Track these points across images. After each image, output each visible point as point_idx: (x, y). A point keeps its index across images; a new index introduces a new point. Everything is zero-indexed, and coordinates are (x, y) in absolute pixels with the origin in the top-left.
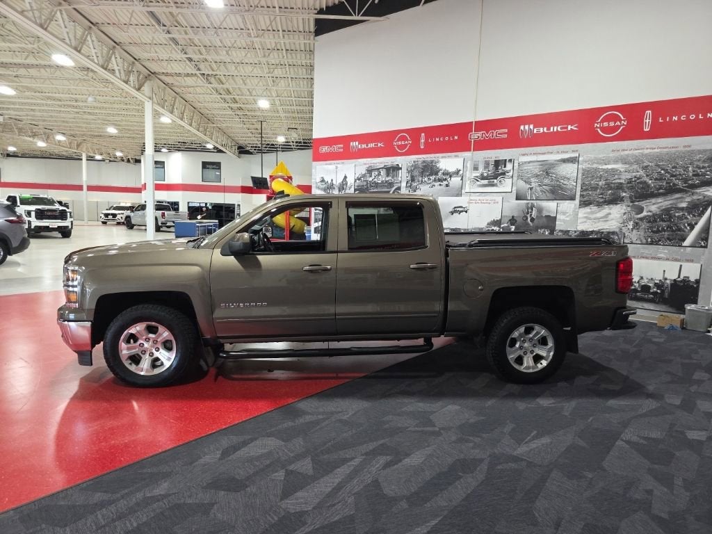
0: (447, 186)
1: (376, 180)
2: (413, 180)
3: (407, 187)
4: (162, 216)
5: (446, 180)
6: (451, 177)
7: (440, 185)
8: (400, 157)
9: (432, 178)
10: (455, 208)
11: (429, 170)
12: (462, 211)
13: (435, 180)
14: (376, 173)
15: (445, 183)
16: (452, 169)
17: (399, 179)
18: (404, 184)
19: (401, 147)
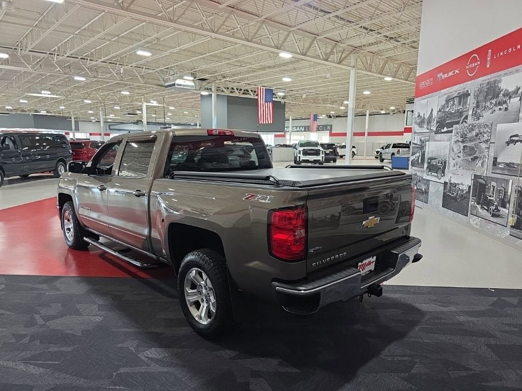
0: (506, 109)
1: (451, 110)
2: (478, 106)
3: (472, 115)
4: (398, 152)
5: (505, 102)
6: (510, 98)
7: (500, 109)
8: (469, 82)
9: (494, 101)
10: (511, 137)
11: (492, 92)
12: (517, 141)
13: (496, 105)
14: (452, 102)
15: (505, 106)
16: (511, 89)
17: (468, 107)
18: (470, 112)
19: (471, 70)
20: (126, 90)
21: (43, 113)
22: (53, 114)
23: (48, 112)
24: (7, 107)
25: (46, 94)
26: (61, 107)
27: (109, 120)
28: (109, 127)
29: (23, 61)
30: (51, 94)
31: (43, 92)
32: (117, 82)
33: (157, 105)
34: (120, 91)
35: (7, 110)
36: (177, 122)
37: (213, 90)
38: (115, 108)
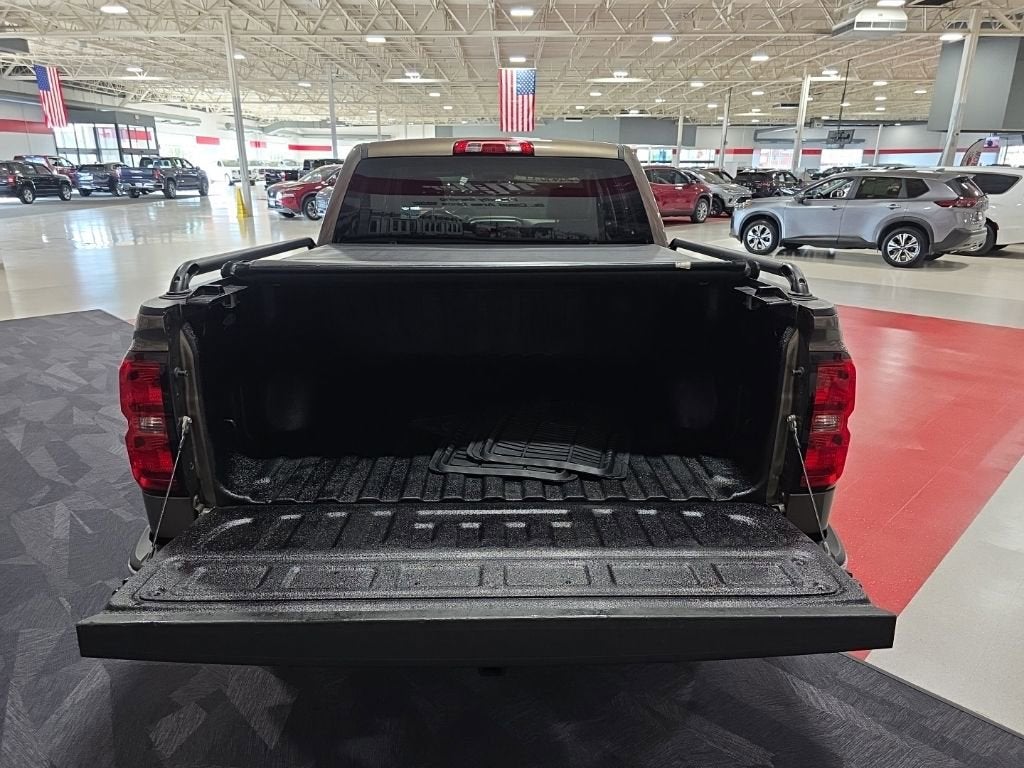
20: (759, 52)
21: (634, 113)
22: (649, 115)
23: (642, 112)
24: (578, 108)
25: (620, 77)
26: (657, 101)
27: (754, 121)
28: (756, 134)
29: (562, 18)
30: (627, 77)
31: (615, 74)
32: (743, 36)
33: (838, 78)
34: (750, 56)
35: (581, 111)
36: (909, 117)
37: (970, 26)
38: (754, 93)
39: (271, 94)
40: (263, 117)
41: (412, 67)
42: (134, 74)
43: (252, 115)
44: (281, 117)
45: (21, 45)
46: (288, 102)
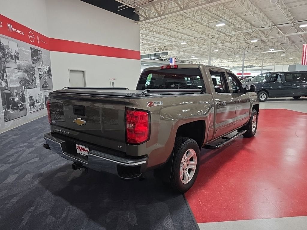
39: (230, 60)
40: (229, 66)
41: (271, 47)
42: (192, 58)
43: (226, 66)
44: (235, 66)
45: (167, 54)
46: (234, 61)
